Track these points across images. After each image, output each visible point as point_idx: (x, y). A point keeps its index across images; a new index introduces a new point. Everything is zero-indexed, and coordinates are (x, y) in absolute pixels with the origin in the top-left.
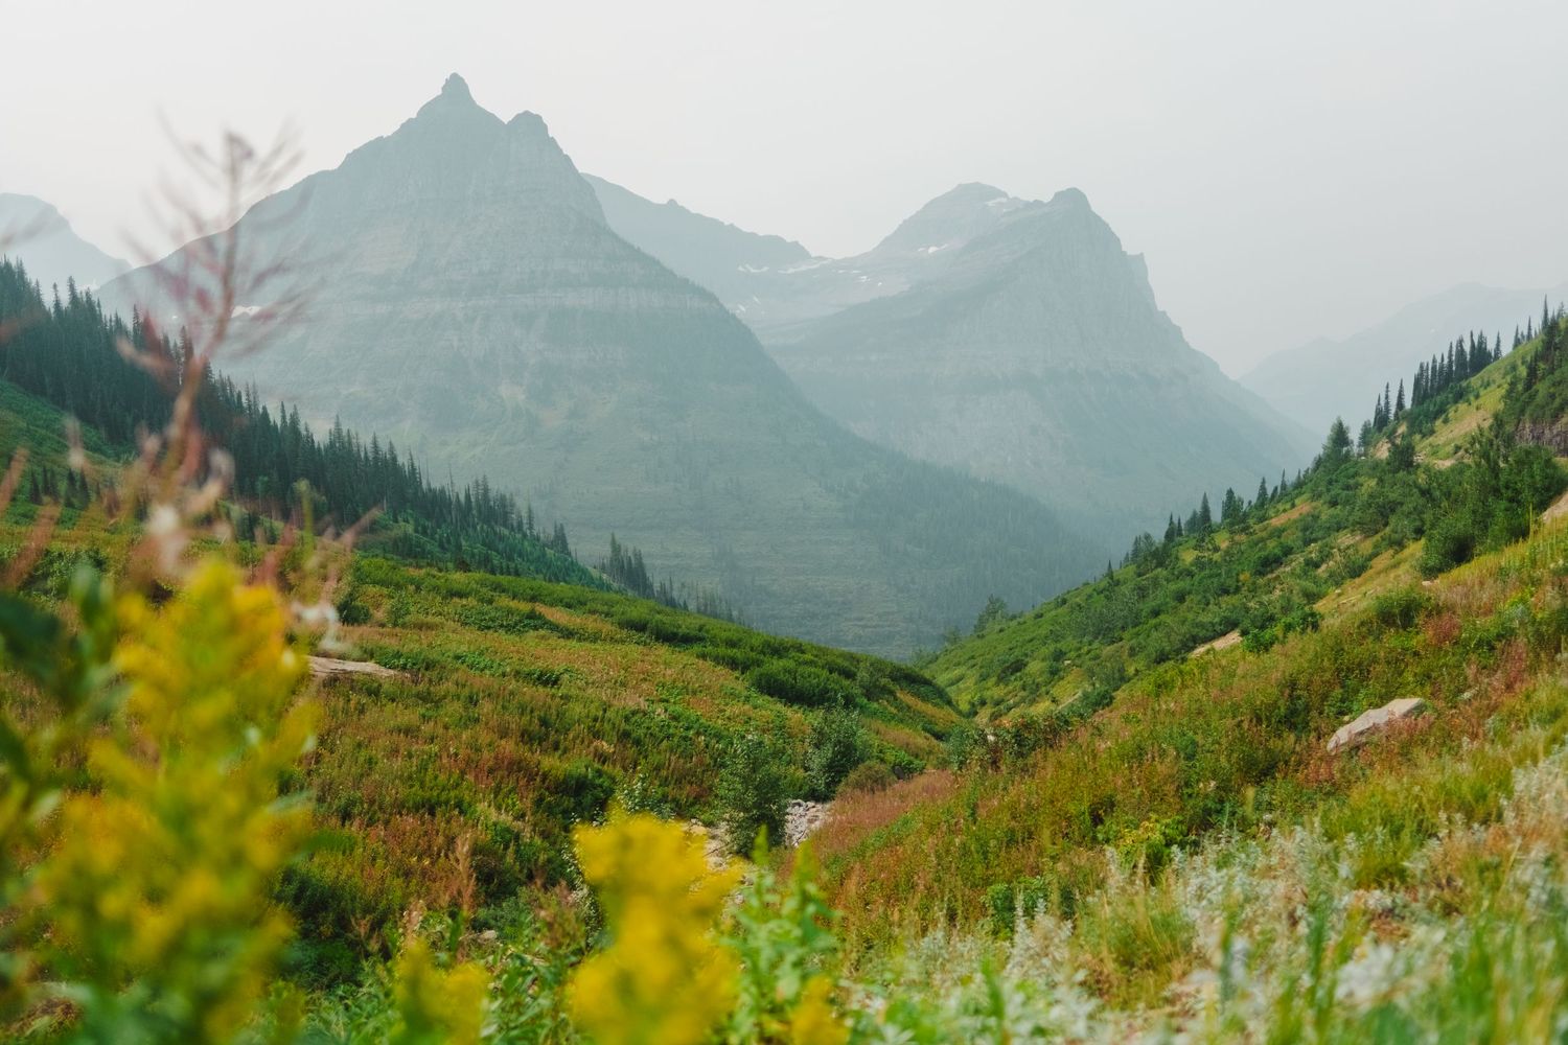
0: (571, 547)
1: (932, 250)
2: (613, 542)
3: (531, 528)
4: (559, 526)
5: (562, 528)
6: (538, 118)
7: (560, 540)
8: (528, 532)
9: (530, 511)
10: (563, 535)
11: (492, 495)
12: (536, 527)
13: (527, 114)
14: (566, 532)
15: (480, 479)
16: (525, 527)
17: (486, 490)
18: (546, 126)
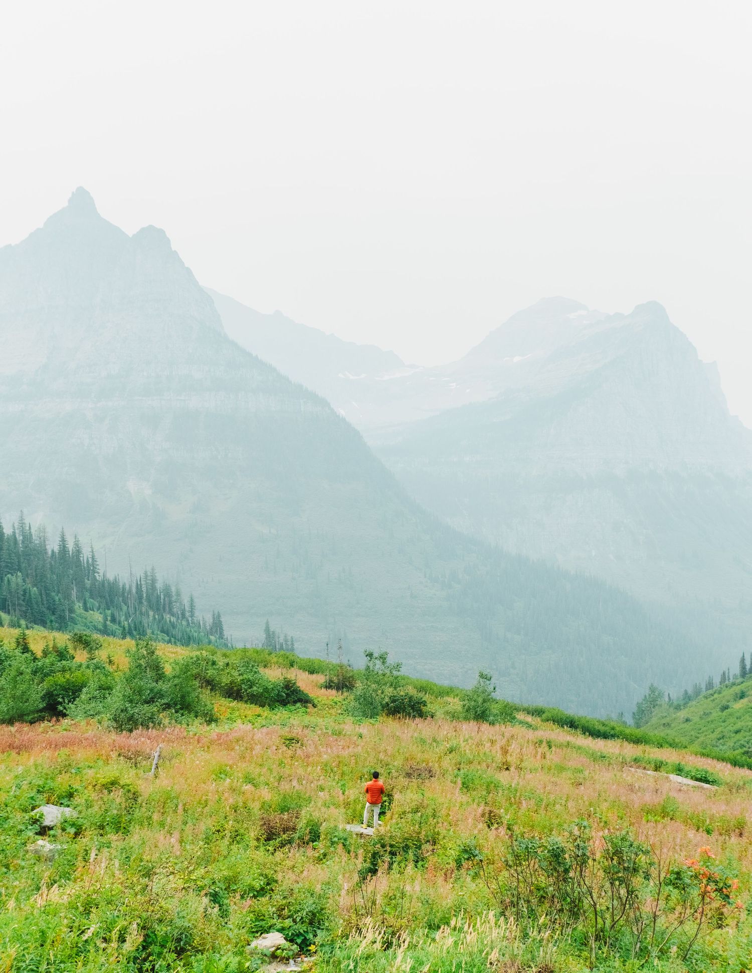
0: (227, 633)
1: (517, 359)
2: (267, 630)
3: (192, 616)
4: (216, 614)
5: (219, 616)
6: (161, 232)
7: (217, 627)
8: (190, 619)
9: (192, 600)
10: (220, 622)
11: (159, 585)
12: (197, 613)
13: (151, 228)
14: (222, 619)
15: (149, 569)
16: (187, 614)
17: (154, 581)
18: (169, 240)
